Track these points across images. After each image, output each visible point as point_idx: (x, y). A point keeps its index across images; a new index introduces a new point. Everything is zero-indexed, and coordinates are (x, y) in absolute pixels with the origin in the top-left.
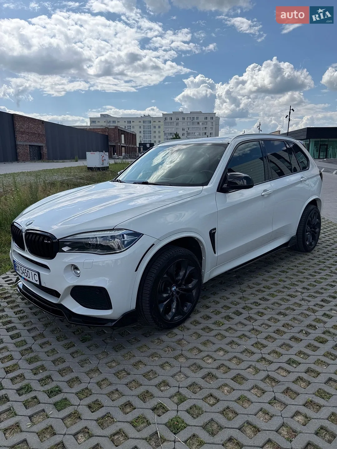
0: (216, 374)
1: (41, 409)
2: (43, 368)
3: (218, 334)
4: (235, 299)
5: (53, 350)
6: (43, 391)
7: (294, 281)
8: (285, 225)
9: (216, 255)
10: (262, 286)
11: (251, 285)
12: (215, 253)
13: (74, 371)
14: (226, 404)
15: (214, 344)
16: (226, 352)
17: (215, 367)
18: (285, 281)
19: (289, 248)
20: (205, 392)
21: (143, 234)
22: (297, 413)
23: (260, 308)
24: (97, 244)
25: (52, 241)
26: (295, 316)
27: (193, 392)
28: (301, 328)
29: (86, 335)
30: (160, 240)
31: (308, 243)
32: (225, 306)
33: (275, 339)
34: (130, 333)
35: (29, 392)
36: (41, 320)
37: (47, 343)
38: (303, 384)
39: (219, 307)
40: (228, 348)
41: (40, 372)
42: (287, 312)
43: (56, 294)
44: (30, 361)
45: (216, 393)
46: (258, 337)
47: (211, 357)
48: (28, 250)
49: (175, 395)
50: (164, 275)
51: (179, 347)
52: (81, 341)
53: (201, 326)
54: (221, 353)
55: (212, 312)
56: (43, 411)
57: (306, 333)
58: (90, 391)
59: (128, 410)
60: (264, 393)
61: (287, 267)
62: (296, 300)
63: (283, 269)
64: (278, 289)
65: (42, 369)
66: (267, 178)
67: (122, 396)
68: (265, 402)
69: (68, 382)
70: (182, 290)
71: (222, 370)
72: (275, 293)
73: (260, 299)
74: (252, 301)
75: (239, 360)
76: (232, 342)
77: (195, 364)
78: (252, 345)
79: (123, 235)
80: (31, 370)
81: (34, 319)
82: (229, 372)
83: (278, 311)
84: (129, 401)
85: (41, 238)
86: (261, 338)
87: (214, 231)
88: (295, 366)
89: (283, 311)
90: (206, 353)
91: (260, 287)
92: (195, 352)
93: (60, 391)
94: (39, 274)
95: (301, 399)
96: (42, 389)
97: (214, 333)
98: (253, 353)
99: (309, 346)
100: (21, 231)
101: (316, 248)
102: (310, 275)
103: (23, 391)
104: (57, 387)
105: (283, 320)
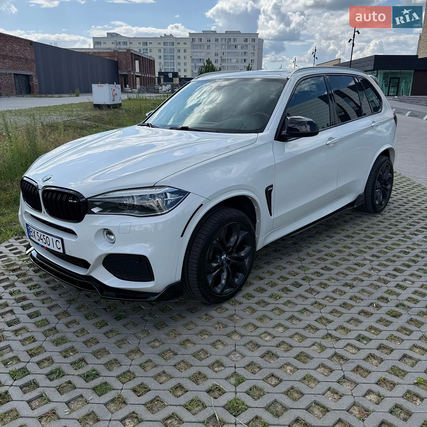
0: (276, 352)
1: (78, 394)
2: (73, 350)
3: (276, 309)
4: (293, 268)
5: (83, 330)
6: (78, 375)
7: (361, 247)
9: (272, 217)
10: (323, 253)
11: (311, 252)
12: (271, 215)
13: (110, 352)
14: (289, 385)
15: (271, 319)
16: (286, 328)
17: (275, 344)
18: (350, 248)
19: (355, 209)
20: (266, 372)
21: (190, 193)
22: (369, 392)
23: (322, 279)
24: (134, 205)
25: (79, 200)
26: (364, 288)
27: (252, 373)
28: (372, 301)
29: (120, 312)
30: (209, 200)
31: (377, 203)
32: (281, 277)
33: (342, 314)
34: (172, 308)
35: (61, 377)
36: (62, 296)
37: (74, 322)
38: (375, 362)
39: (274, 278)
40: (288, 324)
41: (70, 355)
42: (355, 283)
43: (85, 264)
44: (57, 343)
45: (279, 373)
46: (322, 311)
47: (270, 334)
48: (47, 211)
49: (232, 376)
50: (214, 241)
51: (231, 324)
52: (115, 319)
53: (255, 300)
54: (281, 329)
55: (267, 284)
56: (81, 396)
57: (377, 307)
58: (133, 374)
59: (179, 393)
60: (331, 372)
61: (352, 232)
62: (365, 269)
63: (348, 233)
64: (342, 257)
65: (72, 352)
66: (332, 125)
67: (171, 378)
68: (334, 381)
69: (106, 365)
70: (233, 258)
71: (282, 348)
72: (340, 262)
73: (322, 269)
74: (313, 271)
75: (302, 337)
76: (292, 318)
77: (251, 342)
78: (316, 321)
79: (165, 194)
80: (60, 352)
81: (54, 295)
82: (291, 351)
83: (344, 282)
84: (179, 384)
85: (65, 197)
86: (325, 312)
87: (271, 188)
88: (365, 342)
89: (349, 282)
90: (264, 330)
91: (321, 255)
92: (250, 328)
93: (97, 375)
94: (62, 240)
95: (374, 377)
96: (77, 373)
97: (270, 307)
98: (317, 329)
99: (380, 321)
100: (36, 188)
101: (387, 208)
102: (380, 240)
103: (54, 376)
104: (94, 370)
105: (350, 292)
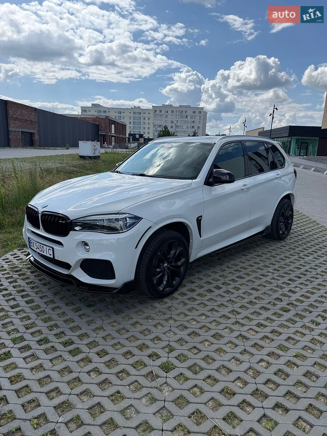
0: (199, 332)
1: (58, 355)
2: (56, 326)
3: (201, 303)
4: (217, 276)
5: (64, 313)
6: (59, 342)
7: (267, 263)
8: (261, 215)
9: (202, 239)
10: (239, 267)
11: (230, 266)
12: (201, 237)
13: (82, 328)
14: (206, 353)
15: (197, 310)
16: (208, 317)
17: (198, 327)
18: (259, 264)
19: (264, 236)
20: (190, 345)
21: (142, 218)
22: (262, 360)
23: (236, 285)
24: (104, 226)
25: (67, 221)
26: (266, 291)
27: (181, 345)
28: (270, 301)
29: (91, 302)
30: (156, 224)
31: (281, 233)
32: (208, 282)
33: (248, 308)
34: (127, 301)
35: (47, 343)
36: (50, 290)
37: (58, 307)
38: (268, 341)
39: (202, 283)
40: (209, 314)
41: (54, 329)
42: (259, 288)
43: (67, 266)
44: (45, 321)
45: (199, 346)
46: (234, 306)
47: (195, 320)
48: (43, 229)
49: (166, 347)
50: (158, 253)
51: (169, 312)
52: (87, 306)
53: (188, 297)
54: (204, 317)
55: (196, 286)
56: (61, 356)
57: (273, 304)
58: (98, 343)
59: (129, 357)
60: (236, 346)
61: (261, 252)
62: (268, 279)
63: (259, 253)
64: (252, 269)
65: (55, 327)
66: (247, 174)
67: (124, 347)
68: (237, 352)
69: (79, 336)
70: (172, 266)
71: (203, 330)
72: (250, 273)
73: (237, 277)
74: (230, 278)
75: (218, 323)
76: (212, 310)
77: (182, 325)
78: (229, 312)
79: (126, 218)
80: (47, 327)
81: (44, 289)
82: (209, 332)
83: (252, 287)
84: (129, 350)
85: (57, 219)
86: (236, 307)
87: (201, 218)
88: (262, 328)
89: (255, 287)
90: (191, 317)
91: (238, 268)
92: (182, 316)
93: (72, 343)
94: (53, 249)
95: (265, 351)
96: (58, 341)
97: (198, 302)
98: (229, 318)
99: (275, 314)
100: (37, 213)
101: (289, 237)
102: (281, 259)
103: (43, 342)
104: (70, 340)
105: (255, 294)
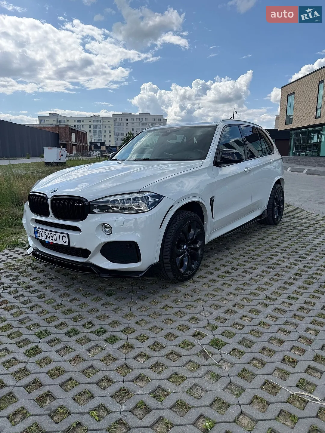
0: (235, 309)
1: (94, 344)
2: (80, 317)
3: (224, 284)
4: (228, 259)
5: (84, 304)
6: (91, 332)
7: (272, 245)
8: (259, 199)
9: (214, 221)
10: (246, 249)
11: (237, 249)
12: (213, 219)
13: (110, 316)
14: (250, 328)
16: (236, 295)
17: (231, 305)
18: (264, 246)
20: (231, 322)
21: (164, 197)
22: (308, 329)
23: (251, 265)
25: (83, 203)
26: (282, 269)
27: (221, 323)
28: (290, 276)
29: (109, 291)
30: (177, 202)
31: (276, 217)
32: (222, 265)
33: (272, 284)
34: (147, 287)
35: (77, 334)
37: (75, 299)
38: (305, 311)
39: (217, 265)
40: (236, 292)
41: (79, 321)
42: (275, 266)
43: (85, 253)
44: (66, 313)
45: (240, 322)
46: (258, 283)
47: (226, 299)
48: (54, 215)
49: (207, 326)
51: (196, 294)
52: (107, 295)
53: (208, 279)
54: (232, 296)
55: (212, 269)
56: (97, 345)
57: (294, 279)
58: (133, 329)
59: (172, 338)
60: (277, 319)
61: (262, 236)
62: (279, 258)
63: (259, 237)
64: (261, 251)
67: (162, 330)
68: (281, 324)
69: (110, 324)
70: (192, 248)
71: (238, 307)
72: (260, 254)
73: (249, 258)
75: (249, 299)
76: (238, 289)
77: (213, 304)
78: (255, 289)
79: (148, 197)
80: (71, 319)
81: (53, 283)
82: (244, 308)
83: (267, 266)
84: (170, 332)
86: (260, 284)
87: (213, 199)
88: (294, 300)
89: (270, 266)
90: (221, 297)
92: (210, 296)
93: (105, 331)
94: (68, 235)
95: (308, 320)
96: (88, 331)
97: (221, 283)
98: (258, 294)
99: (300, 287)
100: (45, 198)
101: (281, 222)
102: (283, 240)
103: (72, 334)
104: (102, 328)
105: (273, 272)
